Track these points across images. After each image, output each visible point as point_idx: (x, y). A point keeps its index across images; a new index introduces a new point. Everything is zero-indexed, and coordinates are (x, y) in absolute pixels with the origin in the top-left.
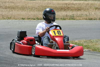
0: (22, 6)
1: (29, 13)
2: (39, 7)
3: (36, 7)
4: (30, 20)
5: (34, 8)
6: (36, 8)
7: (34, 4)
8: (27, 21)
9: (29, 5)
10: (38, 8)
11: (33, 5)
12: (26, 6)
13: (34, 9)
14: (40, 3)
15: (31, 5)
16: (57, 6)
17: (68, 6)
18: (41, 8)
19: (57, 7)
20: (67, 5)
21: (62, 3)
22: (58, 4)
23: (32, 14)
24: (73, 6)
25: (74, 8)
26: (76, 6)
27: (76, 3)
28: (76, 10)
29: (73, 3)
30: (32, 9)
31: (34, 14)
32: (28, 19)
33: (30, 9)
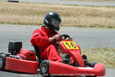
0: (2, 8)
1: (10, 17)
2: (22, 10)
3: (19, 10)
4: (10, 24)
5: (16, 11)
6: (19, 12)
7: (17, 6)
8: (6, 26)
9: (11, 8)
10: (21, 12)
11: (15, 8)
12: (7, 8)
13: (17, 13)
14: (24, 6)
15: (13, 8)
16: (43, 10)
17: (56, 11)
18: (24, 12)
19: (42, 12)
20: (55, 9)
21: (49, 7)
22: (44, 8)
23: (13, 18)
24: (61, 11)
25: (62, 13)
26: (64, 11)
27: (65, 8)
28: (64, 15)
29: (62, 8)
30: (14, 12)
31: (15, 18)
32: (8, 24)
33: (12, 12)
